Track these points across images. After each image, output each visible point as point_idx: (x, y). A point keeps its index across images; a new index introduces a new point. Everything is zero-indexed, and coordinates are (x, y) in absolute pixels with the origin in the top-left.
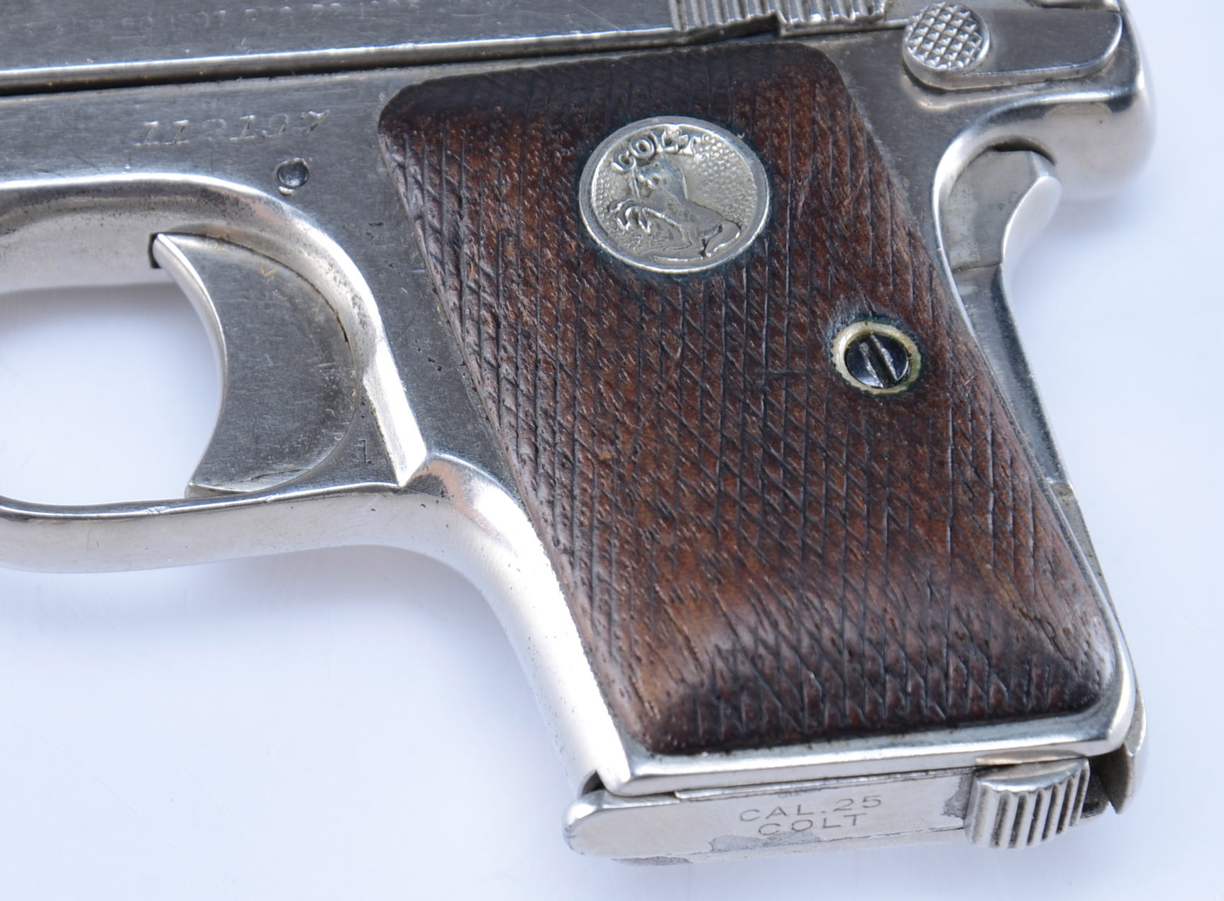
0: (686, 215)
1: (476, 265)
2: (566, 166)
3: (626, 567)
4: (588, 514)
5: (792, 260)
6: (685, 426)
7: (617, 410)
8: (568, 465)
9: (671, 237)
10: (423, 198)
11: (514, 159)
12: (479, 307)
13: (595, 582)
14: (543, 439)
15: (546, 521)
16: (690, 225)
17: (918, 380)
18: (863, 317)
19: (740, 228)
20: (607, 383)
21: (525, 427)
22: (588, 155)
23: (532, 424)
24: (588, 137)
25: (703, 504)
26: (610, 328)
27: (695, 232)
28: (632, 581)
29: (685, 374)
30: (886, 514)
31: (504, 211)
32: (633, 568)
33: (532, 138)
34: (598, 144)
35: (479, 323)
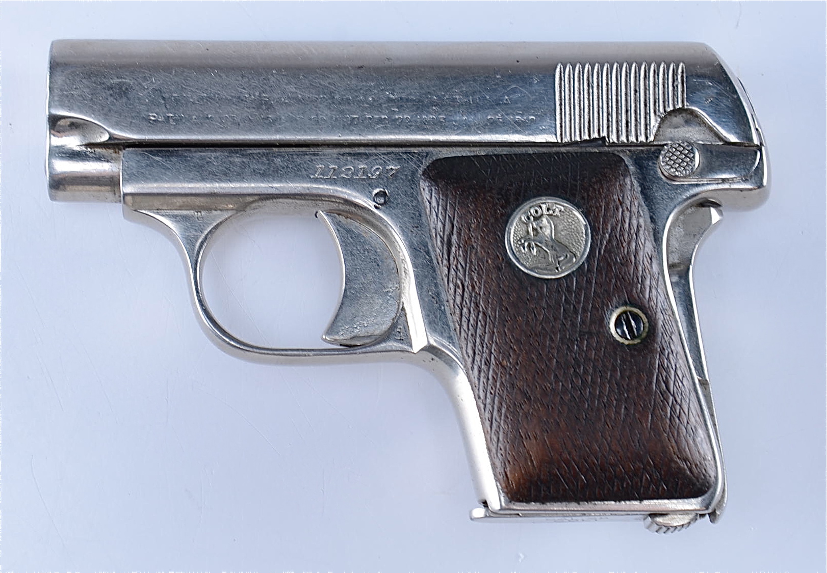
0: (552, 247)
1: (457, 259)
2: (501, 218)
3: (508, 418)
4: (494, 389)
5: (597, 275)
6: (541, 354)
7: (512, 343)
8: (488, 364)
9: (545, 258)
10: (437, 221)
11: (479, 211)
12: (456, 279)
13: (494, 421)
14: (478, 349)
15: (476, 386)
16: (554, 252)
17: (646, 337)
18: (625, 304)
19: (575, 256)
20: (509, 329)
21: (471, 341)
22: (512, 214)
23: (474, 341)
24: (513, 204)
25: (544, 393)
26: (513, 302)
27: (555, 256)
28: (510, 426)
29: (543, 328)
30: (624, 407)
31: (472, 236)
32: (511, 420)
33: (488, 201)
34: (517, 208)
35: (456, 286)
